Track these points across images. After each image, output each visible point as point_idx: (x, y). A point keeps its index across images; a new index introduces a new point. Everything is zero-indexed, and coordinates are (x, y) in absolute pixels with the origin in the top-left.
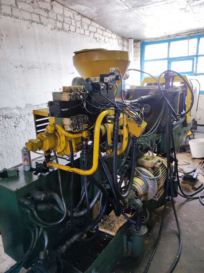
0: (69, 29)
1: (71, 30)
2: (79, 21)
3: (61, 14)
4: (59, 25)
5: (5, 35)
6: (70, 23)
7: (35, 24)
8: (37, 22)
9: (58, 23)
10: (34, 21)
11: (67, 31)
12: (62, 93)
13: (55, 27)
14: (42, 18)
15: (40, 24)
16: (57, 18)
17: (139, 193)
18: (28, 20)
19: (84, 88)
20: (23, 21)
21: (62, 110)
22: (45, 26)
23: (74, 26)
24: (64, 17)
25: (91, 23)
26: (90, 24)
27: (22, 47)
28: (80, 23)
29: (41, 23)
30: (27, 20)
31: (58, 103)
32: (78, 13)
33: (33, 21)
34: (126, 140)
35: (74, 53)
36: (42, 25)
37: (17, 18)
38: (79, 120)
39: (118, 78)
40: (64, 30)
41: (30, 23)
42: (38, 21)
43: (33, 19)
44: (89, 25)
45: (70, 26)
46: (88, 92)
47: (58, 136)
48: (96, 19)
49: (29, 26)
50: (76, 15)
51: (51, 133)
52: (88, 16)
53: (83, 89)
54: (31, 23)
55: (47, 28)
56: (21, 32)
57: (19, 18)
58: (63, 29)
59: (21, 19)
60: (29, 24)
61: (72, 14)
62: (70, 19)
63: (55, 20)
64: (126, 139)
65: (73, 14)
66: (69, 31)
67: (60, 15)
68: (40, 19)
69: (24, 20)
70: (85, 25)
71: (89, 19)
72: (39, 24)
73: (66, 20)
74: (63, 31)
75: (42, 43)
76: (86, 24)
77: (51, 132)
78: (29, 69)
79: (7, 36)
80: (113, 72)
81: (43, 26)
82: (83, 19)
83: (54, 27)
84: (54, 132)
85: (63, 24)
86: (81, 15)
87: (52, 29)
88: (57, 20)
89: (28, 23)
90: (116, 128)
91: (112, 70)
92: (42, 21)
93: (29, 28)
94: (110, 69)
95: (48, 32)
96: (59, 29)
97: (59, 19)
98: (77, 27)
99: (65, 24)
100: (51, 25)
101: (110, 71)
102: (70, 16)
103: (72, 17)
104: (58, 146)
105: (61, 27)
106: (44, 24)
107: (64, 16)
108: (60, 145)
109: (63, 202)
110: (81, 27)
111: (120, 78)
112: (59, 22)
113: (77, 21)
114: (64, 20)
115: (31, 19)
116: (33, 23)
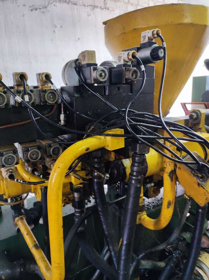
5: (59, 26)
7: (99, 10)
8: (101, 8)
10: (97, 6)
14: (108, 2)
15: (104, 10)
18: (90, 5)
20: (83, 7)
22: (110, 12)
27: (79, 39)
29: (106, 8)
30: (88, 6)
33: (94, 7)
34: (168, 208)
35: (104, 23)
36: (107, 10)
37: (75, 4)
39: (158, 55)
42: (103, 5)
43: (96, 5)
49: (90, 13)
54: (93, 10)
56: (79, 21)
57: (78, 4)
59: (80, 5)
60: (90, 10)
64: (169, 204)
69: (85, 6)
72: (103, 9)
79: (61, 27)
80: (146, 40)
81: (109, 12)
89: (89, 9)
90: (133, 182)
91: (144, 37)
92: (108, 5)
93: (90, 15)
94: (142, 35)
97: (131, 1)
101: (142, 39)
111: (161, 55)
112: (132, 5)
114: (138, 3)
115: (93, 4)
116: (96, 9)
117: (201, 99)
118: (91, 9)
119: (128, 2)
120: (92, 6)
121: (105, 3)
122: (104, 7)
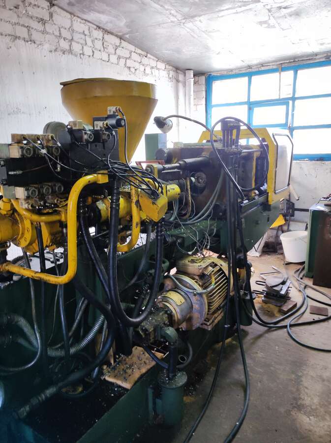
0: (81, 52)
1: (85, 53)
2: (100, 39)
3: (68, 26)
4: (64, 45)
6: (84, 42)
7: (21, 42)
8: (24, 39)
9: (62, 41)
10: (19, 37)
11: (79, 55)
12: (10, 145)
13: (57, 49)
14: (33, 33)
15: (29, 42)
16: (60, 34)
17: (174, 317)
18: (9, 35)
19: (52, 137)
21: (10, 173)
22: (38, 46)
23: (91, 47)
24: (73, 32)
25: (121, 42)
26: (118, 44)
28: (101, 42)
29: (31, 41)
30: (6, 36)
31: (3, 161)
32: (97, 26)
33: (16, 38)
34: (136, 227)
35: (61, 84)
36: (33, 44)
38: (43, 191)
39: (120, 123)
40: (72, 54)
41: (12, 40)
42: (26, 36)
43: (18, 35)
44: (117, 46)
45: (83, 47)
46: (60, 145)
47: (18, 219)
48: (127, 36)
49: (10, 45)
50: (94, 31)
51: (5, 215)
52: (114, 32)
53: (50, 138)
54: (14, 41)
55: (42, 49)
58: (70, 51)
60: (10, 41)
61: (87, 27)
62: (83, 36)
63: (56, 36)
65: (89, 28)
66: (82, 55)
67: (65, 29)
68: (30, 35)
69: (2, 35)
70: (110, 46)
71: (117, 36)
72: (27, 41)
73: (76, 37)
74: (70, 55)
75: (34, 73)
76: (111, 44)
77: (5, 213)
78: (9, 114)
80: (112, 113)
81: (36, 46)
82: (106, 36)
83: (54, 48)
84: (11, 212)
85: (71, 44)
86: (103, 29)
87: (51, 51)
88: (60, 36)
89: (8, 39)
90: (114, 206)
91: (110, 111)
92: (34, 37)
93: (11, 47)
94: (108, 109)
95: (45, 56)
96: (64, 52)
97: (63, 35)
98: (96, 49)
99: (74, 43)
100: (50, 44)
102: (84, 32)
103: (87, 32)
104: (20, 236)
105: (68, 48)
106: (37, 42)
107: (73, 30)
108: (23, 234)
109: (35, 332)
110: (102, 49)
111: (123, 124)
112: (65, 40)
113: (96, 39)
114: (73, 37)
115: (13, 34)
116: (18, 40)
117: (155, 158)
118: (11, 39)
119: (58, 35)
120: (12, 36)
121: (30, 34)
122: (29, 39)
